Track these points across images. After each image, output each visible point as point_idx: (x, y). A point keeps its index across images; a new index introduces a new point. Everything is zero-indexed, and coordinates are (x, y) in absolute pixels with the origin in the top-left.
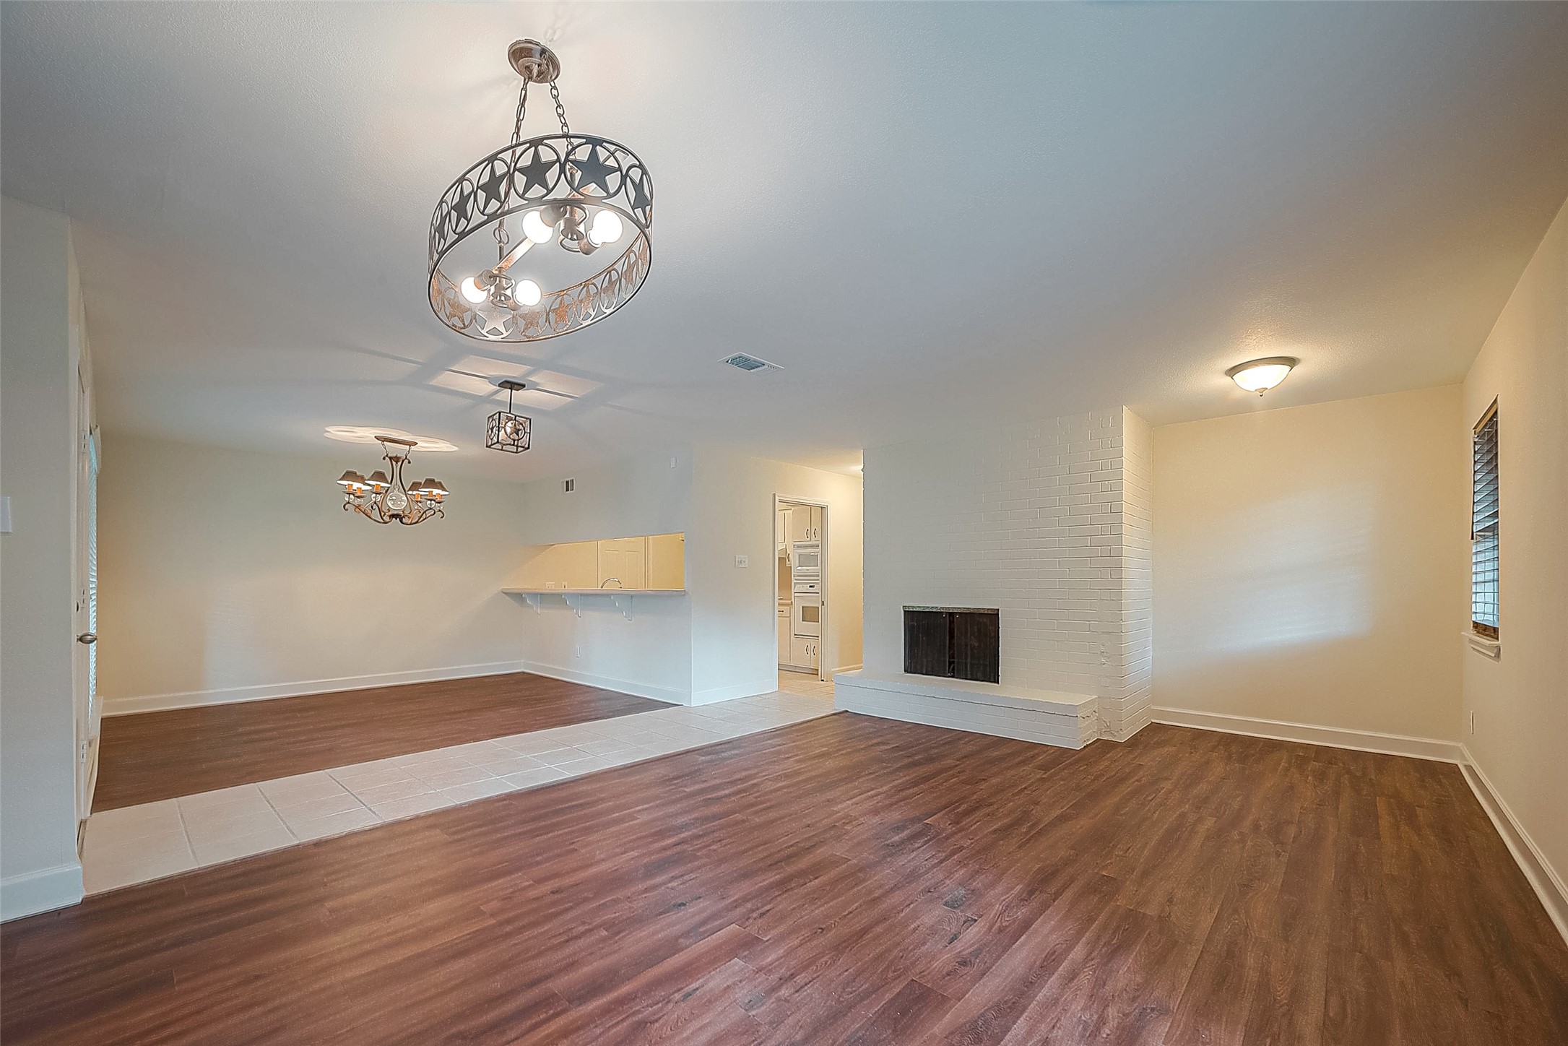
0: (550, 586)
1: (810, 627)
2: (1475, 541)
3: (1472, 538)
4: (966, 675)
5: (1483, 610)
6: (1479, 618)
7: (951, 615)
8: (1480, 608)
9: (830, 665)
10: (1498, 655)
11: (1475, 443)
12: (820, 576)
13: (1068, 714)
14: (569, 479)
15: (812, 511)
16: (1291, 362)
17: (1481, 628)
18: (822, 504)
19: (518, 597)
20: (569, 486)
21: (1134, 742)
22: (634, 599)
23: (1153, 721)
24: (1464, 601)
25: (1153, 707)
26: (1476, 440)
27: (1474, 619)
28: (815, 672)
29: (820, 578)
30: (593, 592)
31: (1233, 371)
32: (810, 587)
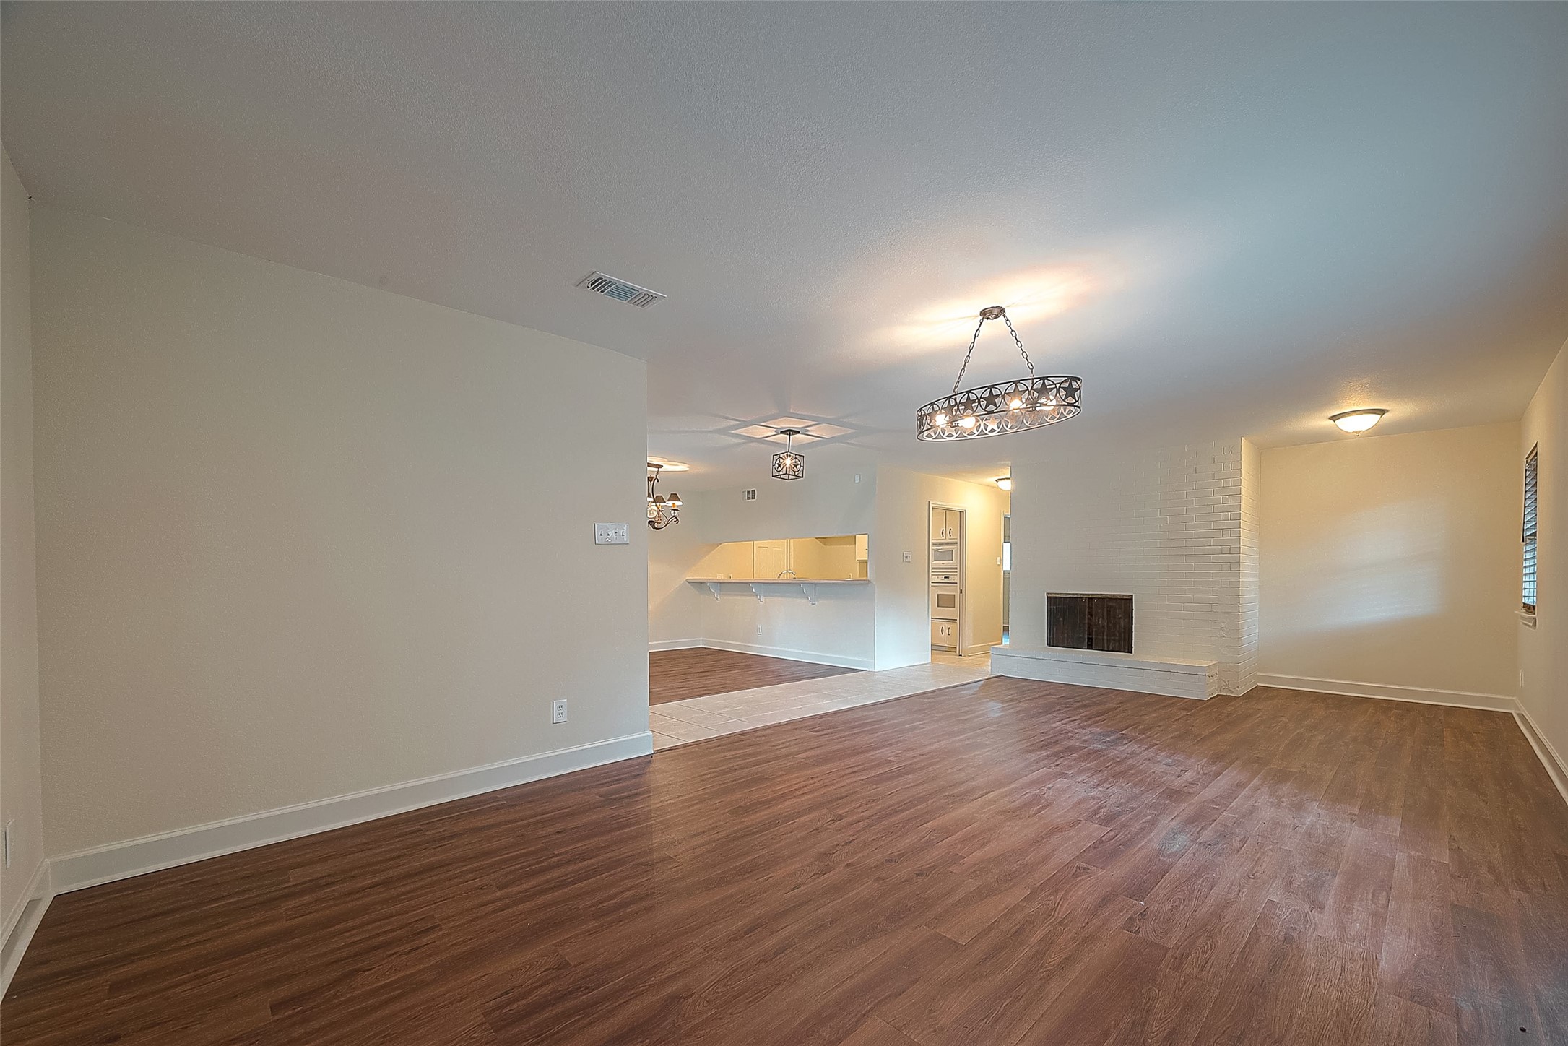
0: (720, 576)
1: (946, 612)
2: (1524, 543)
3: (1523, 541)
4: (1103, 646)
5: (1530, 596)
6: (1526, 601)
7: (1090, 599)
8: (1526, 593)
9: (967, 643)
10: (1535, 625)
11: (1526, 470)
12: (958, 568)
13: (1199, 673)
14: (751, 490)
15: (948, 514)
16: (1382, 412)
17: (1530, 608)
18: (961, 509)
19: (700, 585)
20: (751, 495)
21: (1249, 696)
22: (817, 588)
23: (1259, 684)
24: (1519, 589)
25: (1259, 674)
26: (1527, 468)
27: (1523, 601)
28: (952, 650)
29: (958, 570)
30: (773, 581)
31: (1334, 418)
32: (945, 578)
